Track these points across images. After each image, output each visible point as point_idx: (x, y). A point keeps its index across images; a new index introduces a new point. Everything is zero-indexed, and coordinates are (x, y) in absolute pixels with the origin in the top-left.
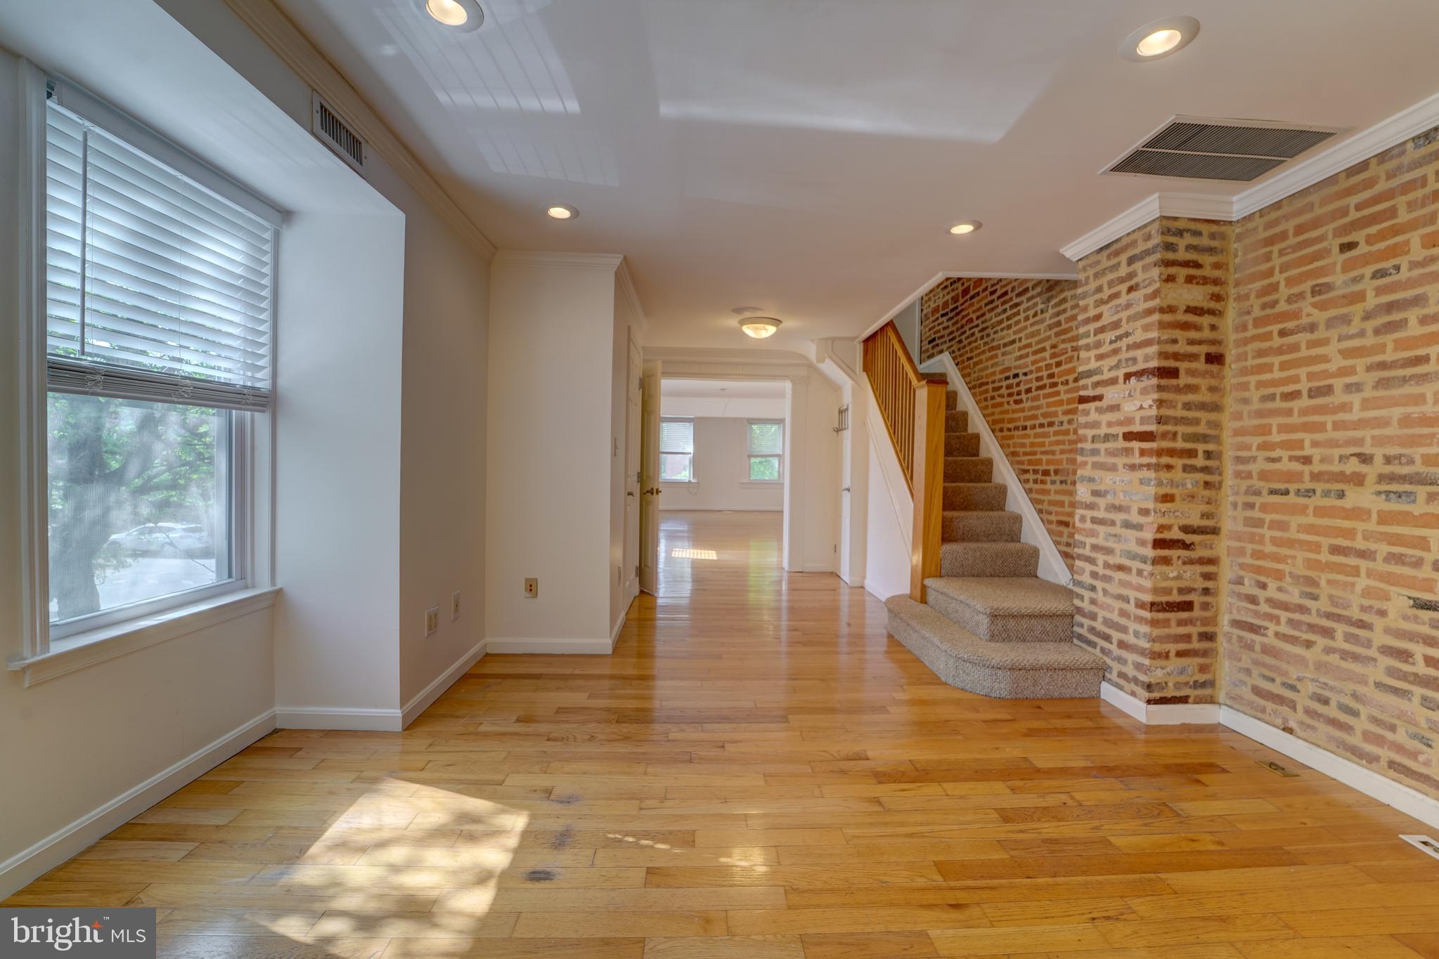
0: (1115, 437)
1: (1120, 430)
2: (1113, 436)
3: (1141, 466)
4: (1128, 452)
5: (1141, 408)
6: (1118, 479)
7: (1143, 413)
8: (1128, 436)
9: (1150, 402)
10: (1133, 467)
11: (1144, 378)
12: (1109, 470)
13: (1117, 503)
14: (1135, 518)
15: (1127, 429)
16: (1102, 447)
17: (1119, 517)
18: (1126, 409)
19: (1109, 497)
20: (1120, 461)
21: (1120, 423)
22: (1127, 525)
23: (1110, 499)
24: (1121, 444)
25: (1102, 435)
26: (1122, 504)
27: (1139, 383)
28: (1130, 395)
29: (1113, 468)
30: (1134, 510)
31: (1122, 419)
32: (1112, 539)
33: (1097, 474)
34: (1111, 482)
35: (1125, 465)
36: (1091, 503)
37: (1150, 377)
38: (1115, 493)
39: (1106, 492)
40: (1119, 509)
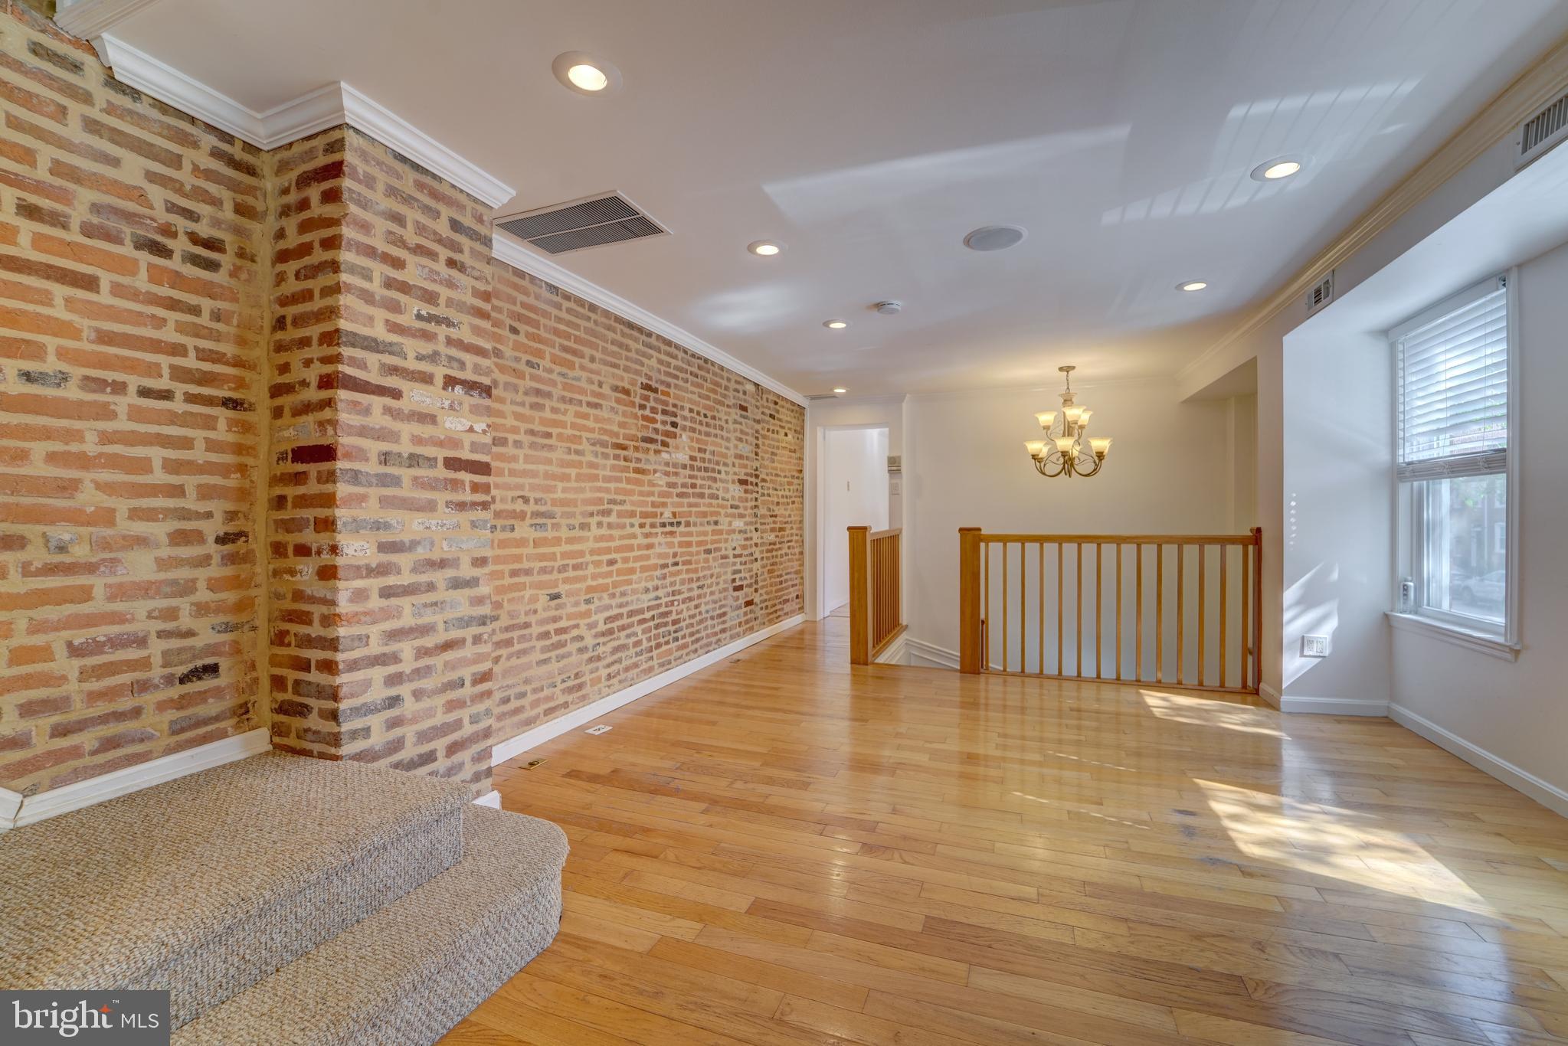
0: (432, 462)
1: (441, 454)
2: (428, 459)
3: (474, 504)
4: (455, 485)
5: (471, 430)
6: (434, 522)
7: (474, 437)
8: (452, 464)
9: (484, 426)
10: (461, 506)
11: (475, 393)
12: (420, 509)
13: (436, 556)
14: (466, 571)
15: (451, 454)
16: (406, 474)
17: (439, 577)
18: (448, 425)
19: (420, 550)
20: (441, 497)
21: (440, 444)
22: (457, 584)
23: (421, 553)
24: (441, 472)
25: (406, 455)
26: (445, 556)
27: (468, 397)
28: (451, 407)
29: (430, 507)
30: (465, 562)
31: (442, 437)
32: (429, 611)
33: (393, 516)
34: (421, 527)
35: (448, 504)
36: (379, 566)
37: (484, 395)
38: (432, 544)
39: (414, 544)
40: (442, 564)
